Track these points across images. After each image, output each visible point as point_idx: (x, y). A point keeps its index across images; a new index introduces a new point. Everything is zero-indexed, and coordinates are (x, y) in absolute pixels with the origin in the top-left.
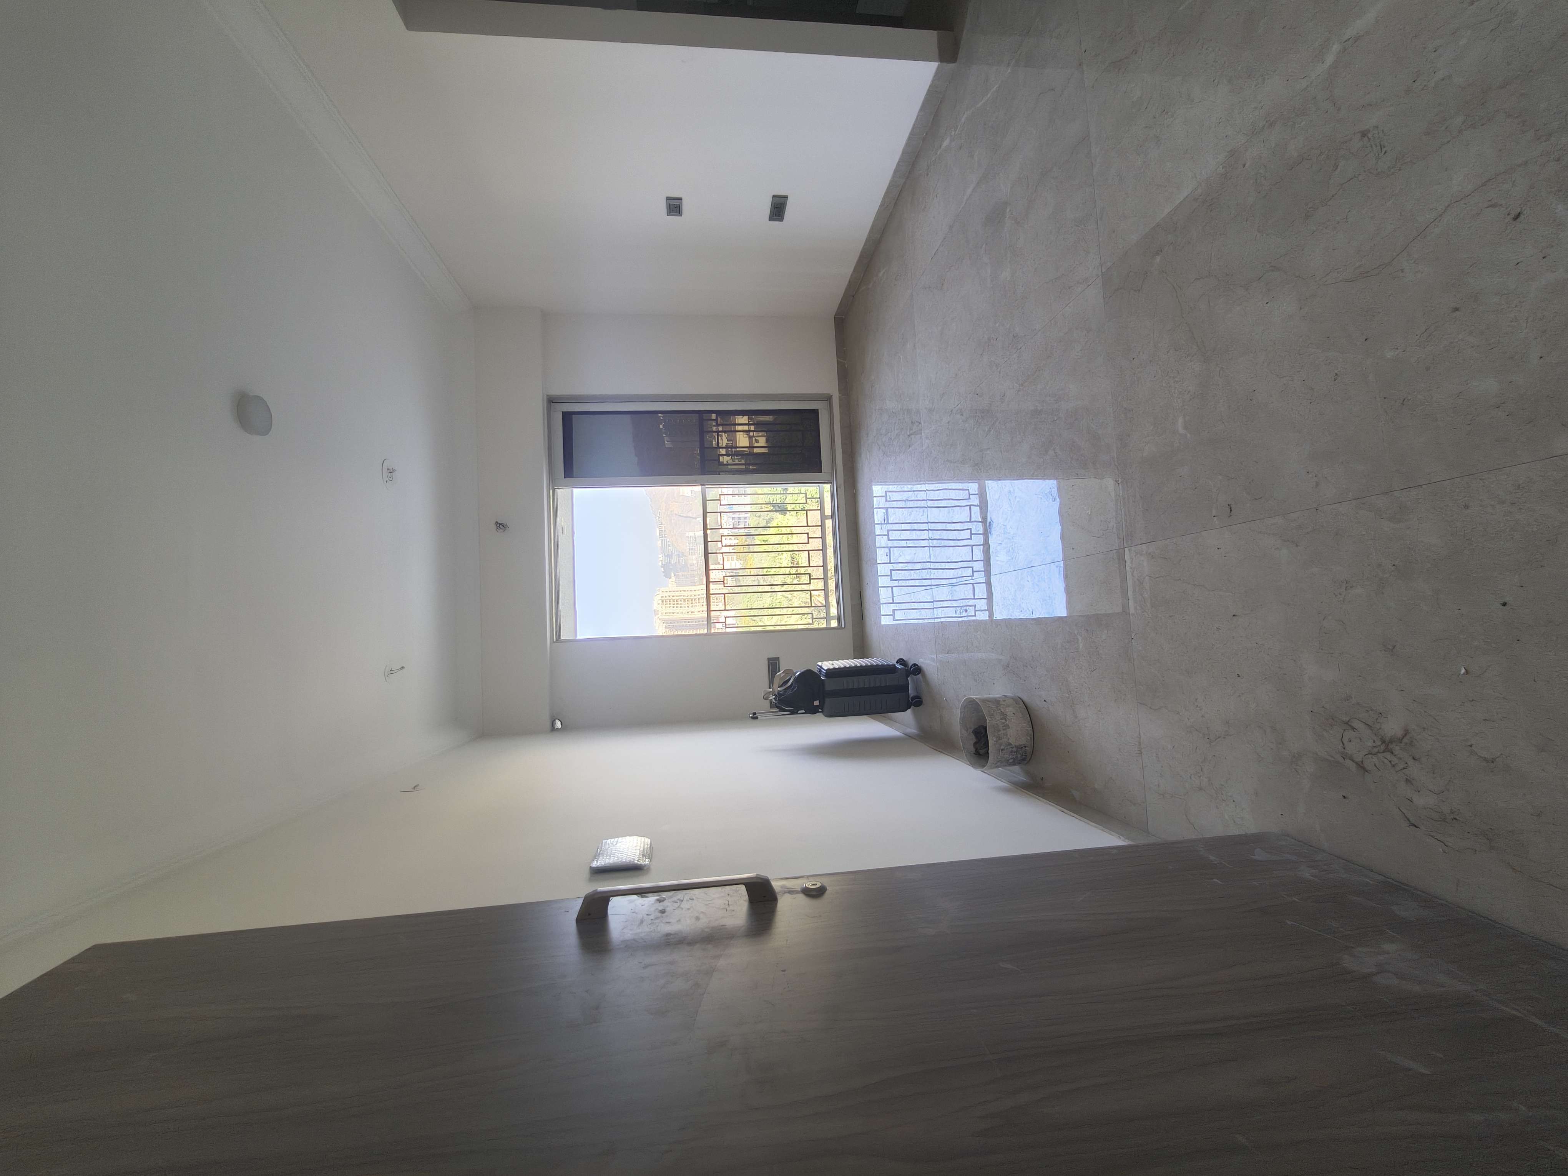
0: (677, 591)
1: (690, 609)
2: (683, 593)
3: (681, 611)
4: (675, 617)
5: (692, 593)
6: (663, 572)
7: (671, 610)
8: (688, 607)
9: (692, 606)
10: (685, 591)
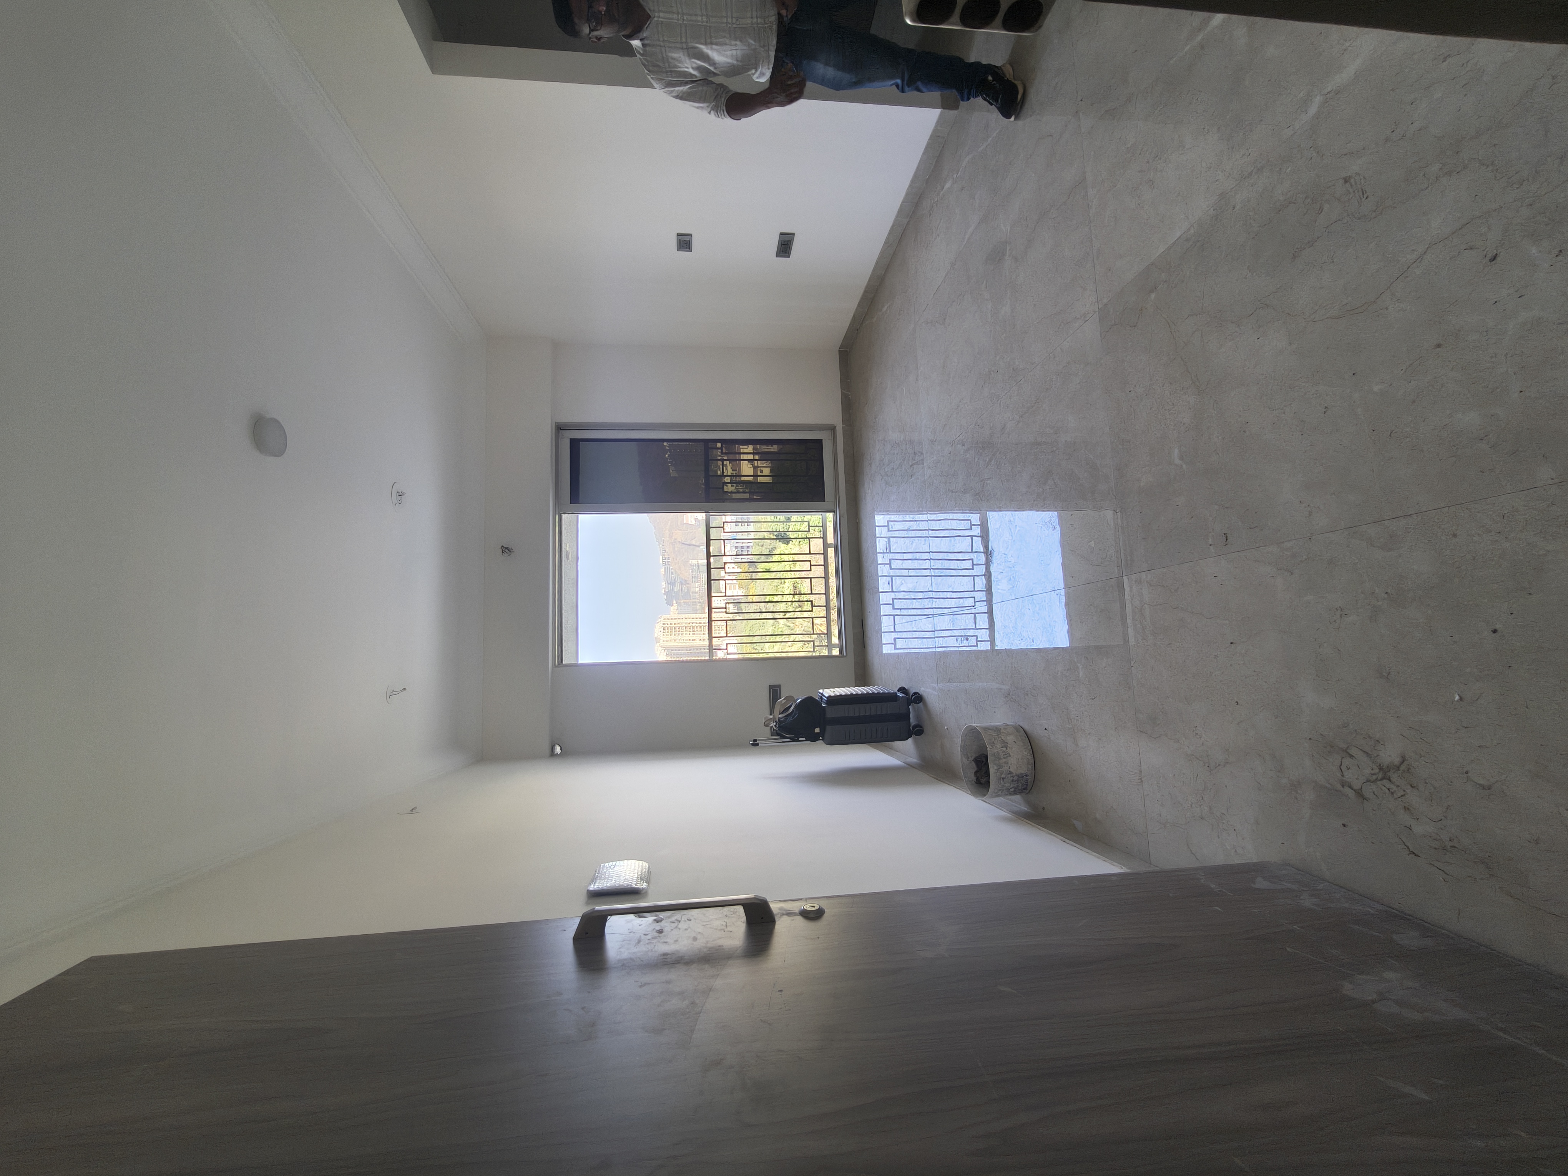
0: (679, 619)
1: (691, 637)
2: (684, 621)
3: (683, 638)
4: (677, 644)
5: (694, 621)
6: (666, 599)
7: (673, 637)
8: (689, 634)
9: (694, 634)
10: (686, 618)
